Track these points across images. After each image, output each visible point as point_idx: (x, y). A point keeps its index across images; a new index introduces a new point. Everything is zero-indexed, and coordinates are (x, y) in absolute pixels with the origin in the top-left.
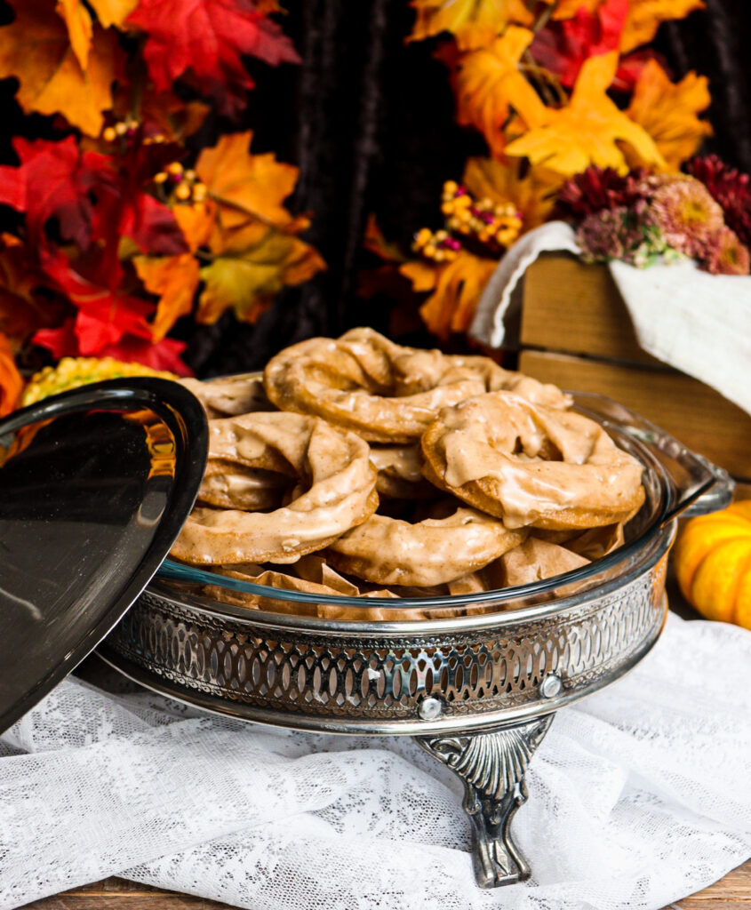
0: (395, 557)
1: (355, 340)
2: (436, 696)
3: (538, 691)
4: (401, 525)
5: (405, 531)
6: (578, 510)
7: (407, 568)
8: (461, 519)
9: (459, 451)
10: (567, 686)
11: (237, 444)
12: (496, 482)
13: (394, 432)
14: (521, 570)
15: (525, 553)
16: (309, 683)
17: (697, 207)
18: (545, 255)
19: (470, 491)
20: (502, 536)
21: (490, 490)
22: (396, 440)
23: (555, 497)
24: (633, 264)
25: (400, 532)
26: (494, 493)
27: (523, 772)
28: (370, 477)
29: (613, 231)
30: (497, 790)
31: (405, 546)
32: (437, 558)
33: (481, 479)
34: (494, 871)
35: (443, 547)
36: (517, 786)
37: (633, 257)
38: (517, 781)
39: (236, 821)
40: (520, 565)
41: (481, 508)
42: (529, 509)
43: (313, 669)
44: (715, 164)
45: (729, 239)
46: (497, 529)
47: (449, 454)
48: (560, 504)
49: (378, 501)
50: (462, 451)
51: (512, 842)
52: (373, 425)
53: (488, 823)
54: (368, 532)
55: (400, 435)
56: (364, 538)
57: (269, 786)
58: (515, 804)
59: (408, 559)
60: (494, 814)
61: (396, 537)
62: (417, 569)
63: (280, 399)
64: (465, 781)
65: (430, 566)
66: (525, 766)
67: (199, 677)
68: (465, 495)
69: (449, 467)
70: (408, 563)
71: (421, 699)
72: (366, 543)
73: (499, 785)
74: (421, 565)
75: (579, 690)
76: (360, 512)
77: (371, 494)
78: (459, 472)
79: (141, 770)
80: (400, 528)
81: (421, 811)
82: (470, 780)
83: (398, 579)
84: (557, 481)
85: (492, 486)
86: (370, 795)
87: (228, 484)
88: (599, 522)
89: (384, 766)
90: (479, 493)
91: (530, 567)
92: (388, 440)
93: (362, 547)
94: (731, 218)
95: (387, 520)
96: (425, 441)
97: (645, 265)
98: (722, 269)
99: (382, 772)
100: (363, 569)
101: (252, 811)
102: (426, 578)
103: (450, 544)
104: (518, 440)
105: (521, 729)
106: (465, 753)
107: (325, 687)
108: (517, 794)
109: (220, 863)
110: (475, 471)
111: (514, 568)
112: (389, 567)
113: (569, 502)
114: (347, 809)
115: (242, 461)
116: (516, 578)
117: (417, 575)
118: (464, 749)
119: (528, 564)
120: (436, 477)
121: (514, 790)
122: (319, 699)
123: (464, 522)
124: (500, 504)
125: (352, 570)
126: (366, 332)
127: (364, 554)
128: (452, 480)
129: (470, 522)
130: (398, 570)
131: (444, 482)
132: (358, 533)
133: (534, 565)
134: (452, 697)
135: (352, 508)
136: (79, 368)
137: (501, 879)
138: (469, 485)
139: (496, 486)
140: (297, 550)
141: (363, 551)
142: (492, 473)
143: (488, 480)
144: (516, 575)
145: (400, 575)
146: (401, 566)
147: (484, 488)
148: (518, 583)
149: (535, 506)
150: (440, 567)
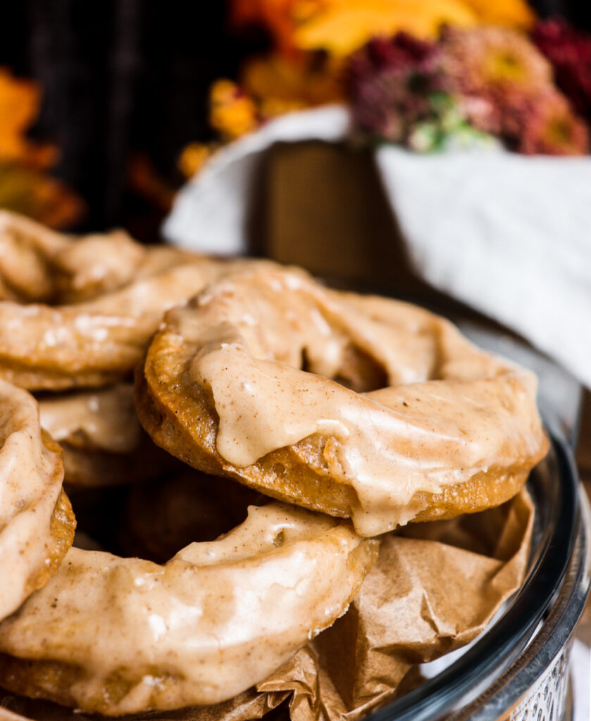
0: (139, 653)
4: (139, 573)
5: (152, 585)
7: (168, 672)
8: (263, 532)
9: (242, 388)
12: (336, 442)
13: (76, 367)
15: (385, 572)
19: (279, 469)
20: (354, 554)
22: (82, 381)
26: (336, 470)
28: (49, 468)
31: (156, 624)
32: (236, 633)
33: (301, 443)
35: (245, 607)
40: (386, 600)
41: (306, 501)
46: (344, 541)
49: (73, 517)
50: (248, 387)
52: (34, 359)
54: (64, 596)
55: (88, 370)
56: (57, 613)
59: (170, 653)
61: (132, 604)
62: (195, 672)
65: (222, 656)
68: (268, 481)
69: (222, 424)
70: (171, 661)
72: (64, 626)
74: (202, 662)
76: (37, 556)
77: (57, 507)
80: (139, 582)
83: (152, 701)
85: (329, 455)
90: (300, 471)
91: (404, 600)
92: (65, 383)
93: (56, 639)
95: (101, 561)
96: (155, 375)
100: (65, 684)
102: (216, 687)
104: (304, 354)
112: (128, 676)
116: (383, 630)
117: (196, 684)
119: (397, 596)
120: (197, 449)
123: (270, 538)
124: (351, 491)
125: (40, 689)
127: (63, 653)
128: (233, 451)
129: (281, 537)
130: (149, 681)
131: (216, 460)
132: (42, 602)
133: (411, 595)
135: (22, 552)
138: (271, 459)
139: (337, 451)
141: (59, 646)
142: (326, 424)
143: (319, 441)
144: (381, 621)
145: (156, 688)
146: (155, 671)
147: (311, 459)
148: (389, 639)
149: (420, 484)
150: (247, 652)
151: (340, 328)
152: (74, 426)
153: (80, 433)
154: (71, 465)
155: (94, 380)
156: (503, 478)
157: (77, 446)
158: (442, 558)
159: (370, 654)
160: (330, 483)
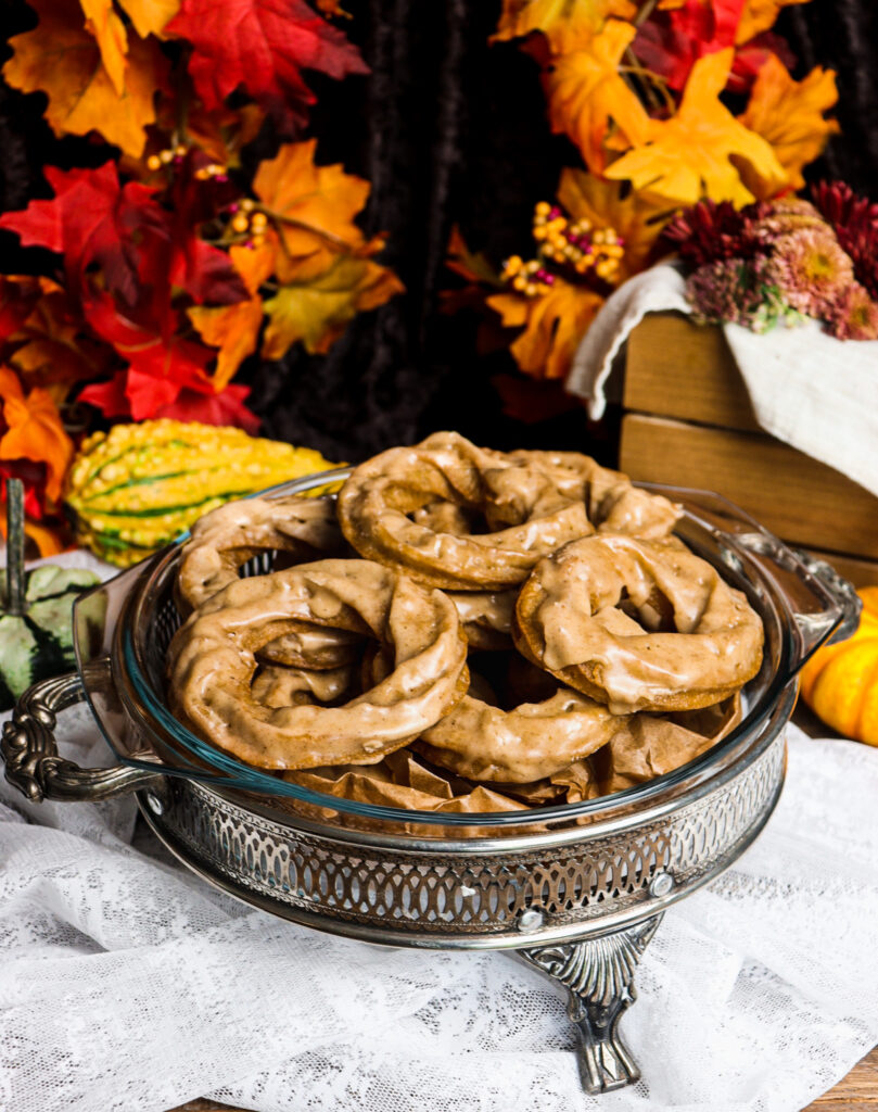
0: (489, 753)
1: (437, 447)
2: (537, 909)
3: (648, 892)
4: (495, 714)
5: (499, 722)
6: (692, 692)
7: (502, 764)
8: (562, 704)
9: (559, 630)
10: (678, 881)
11: (310, 601)
12: (600, 667)
13: (485, 581)
14: (628, 754)
15: (633, 734)
16: (398, 902)
17: (824, 260)
18: (650, 315)
19: (572, 675)
20: (608, 722)
21: (594, 677)
22: (487, 588)
23: (665, 681)
24: (751, 328)
25: (495, 724)
26: (598, 681)
27: (631, 975)
28: (459, 652)
29: (728, 290)
30: (603, 997)
31: (500, 741)
32: (535, 754)
33: (585, 664)
34: (601, 1077)
35: (543, 740)
36: (625, 989)
37: (750, 322)
38: (624, 985)
39: (323, 1037)
40: (628, 749)
41: (584, 692)
42: (638, 697)
43: (401, 886)
44: (843, 191)
45: (859, 297)
46: (602, 716)
47: (547, 633)
48: (671, 688)
49: (468, 679)
50: (563, 630)
51: (620, 1043)
52: (461, 575)
53: (594, 1027)
54: (458, 720)
55: (491, 583)
56: (455, 728)
57: (358, 996)
58: (623, 1006)
59: (503, 756)
60: (600, 1018)
61: (490, 729)
62: (515, 767)
63: (356, 538)
64: (569, 989)
65: (527, 762)
66: (633, 968)
67: (276, 886)
68: (566, 679)
69: (548, 647)
70: (503, 759)
71: (520, 913)
72: (457, 735)
73: (605, 991)
74: (518, 762)
75: (692, 883)
76: (448, 700)
77: (461, 674)
78: (559, 653)
79: (219, 972)
80: (494, 719)
81: (522, 1013)
82: (574, 989)
83: (493, 776)
84: (669, 661)
85: (596, 673)
86: (467, 990)
87: (301, 644)
88: (714, 699)
89: (482, 962)
90: (581, 678)
91: (638, 751)
92: (480, 588)
93: (452, 740)
94: (862, 272)
95: (479, 705)
96: (520, 611)
97: (764, 330)
98: (851, 333)
99: (479, 968)
100: (454, 762)
101: (339, 1025)
102: (523, 775)
103: (550, 738)
104: (624, 589)
105: (628, 931)
106: (568, 962)
107: (415, 904)
108: (625, 996)
109: (306, 1085)
110: (578, 654)
111: (621, 752)
112: (483, 763)
113: (682, 687)
114: (442, 1005)
115: (316, 620)
116: (623, 764)
117: (515, 772)
118: (567, 958)
119: (636, 748)
120: (533, 656)
121: (622, 992)
122: (408, 915)
123: (565, 707)
124: (605, 691)
125: (440, 762)
126: (451, 437)
127: (455, 747)
128: (550, 661)
129: (571, 708)
130: (492, 767)
131: (542, 663)
132: (448, 721)
133: (644, 749)
134: (553, 909)
135: (441, 698)
136: (132, 435)
137: (609, 1085)
138: (571, 669)
139: (601, 672)
140: (380, 750)
141: (453, 744)
142: (596, 657)
143: (591, 664)
144: (623, 760)
145: (495, 771)
146: (495, 763)
147: (588, 674)
148: (625, 770)
149: (643, 693)
150: (540, 763)
151: (650, 575)
152: (481, 615)
153: (484, 618)
154: (476, 637)
155: (494, 588)
156: (702, 695)
157: (481, 625)
158: (670, 732)
159: (615, 775)
160: (595, 687)
